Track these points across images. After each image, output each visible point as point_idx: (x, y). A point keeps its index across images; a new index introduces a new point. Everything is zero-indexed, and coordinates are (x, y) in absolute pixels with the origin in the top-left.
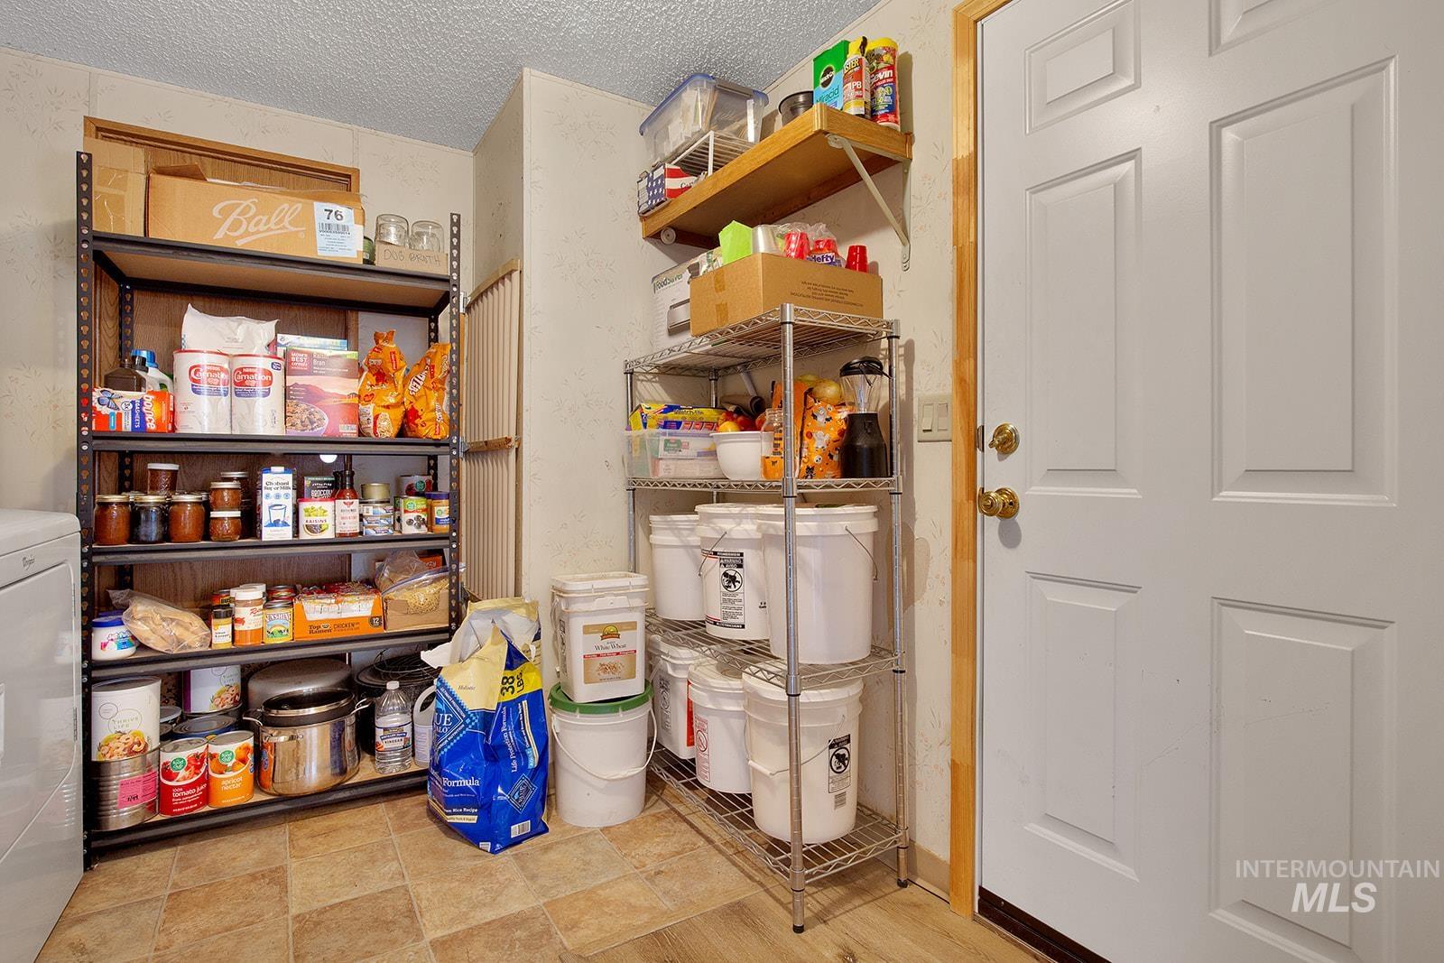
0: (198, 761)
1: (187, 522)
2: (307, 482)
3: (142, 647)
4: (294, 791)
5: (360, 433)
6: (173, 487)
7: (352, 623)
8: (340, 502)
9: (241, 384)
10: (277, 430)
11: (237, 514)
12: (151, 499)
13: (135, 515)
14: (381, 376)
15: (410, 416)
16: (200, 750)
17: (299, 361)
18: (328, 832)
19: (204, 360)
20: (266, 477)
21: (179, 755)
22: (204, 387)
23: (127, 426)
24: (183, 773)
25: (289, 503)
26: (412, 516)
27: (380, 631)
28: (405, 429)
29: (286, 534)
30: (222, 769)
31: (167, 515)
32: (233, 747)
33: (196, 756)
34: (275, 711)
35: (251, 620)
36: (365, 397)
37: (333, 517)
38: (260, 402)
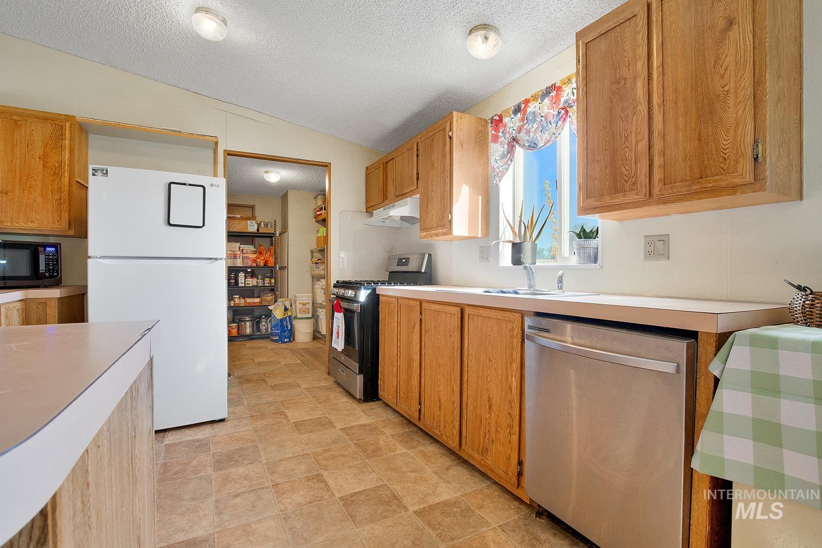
2: (246, 275)
4: (245, 335)
5: (256, 265)
7: (255, 303)
8: (253, 279)
10: (242, 265)
11: (234, 281)
15: (266, 261)
17: (245, 250)
25: (244, 279)
26: (267, 282)
27: (261, 305)
28: (266, 264)
29: (243, 285)
32: (234, 325)
35: (237, 301)
36: (257, 258)
37: (252, 282)
38: (238, 260)
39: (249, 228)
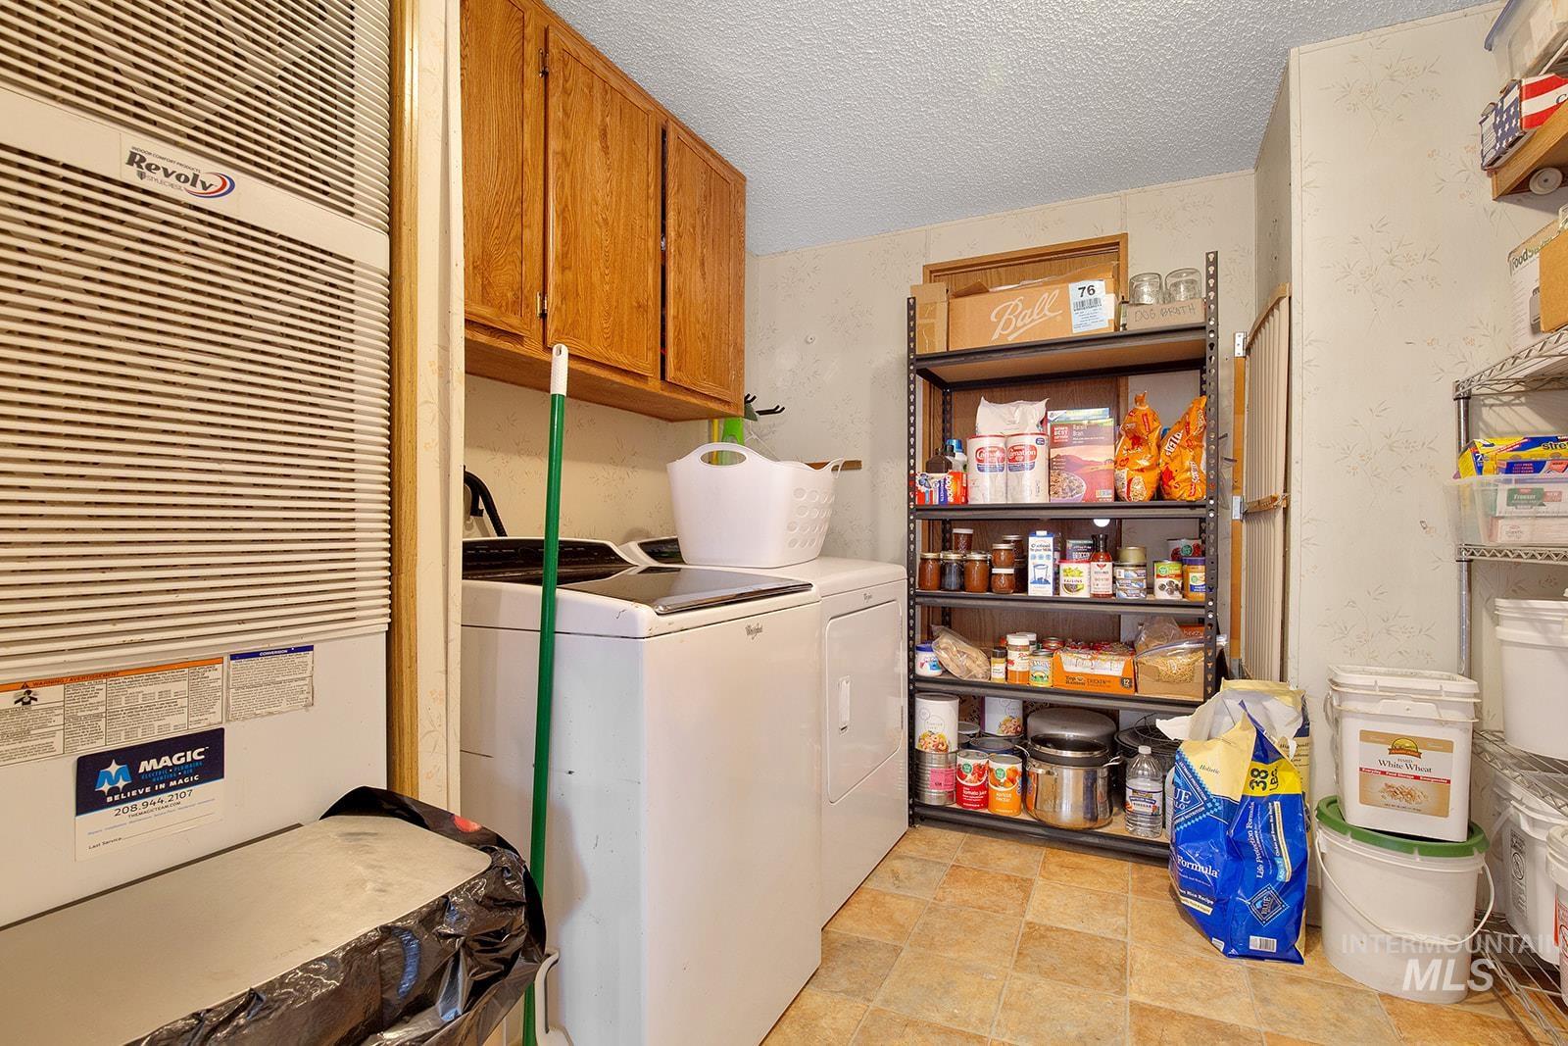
0: (981, 771)
1: (976, 576)
2: (1070, 544)
3: (946, 671)
4: (1050, 821)
5: (1117, 497)
6: (969, 548)
7: (1104, 680)
8: (1094, 564)
9: (1012, 460)
10: (1041, 498)
11: (1011, 571)
12: (953, 556)
13: (943, 569)
14: (1137, 440)
15: (1165, 477)
16: (983, 762)
17: (1062, 433)
18: (1076, 868)
19: (985, 443)
20: (1032, 540)
21: (969, 761)
22: (987, 465)
23: (936, 501)
24: (969, 776)
25: (1050, 564)
26: (1165, 581)
27: (1131, 692)
28: (1160, 493)
29: (1047, 591)
30: (997, 784)
31: (963, 570)
32: (1005, 767)
33: (980, 766)
34: (1038, 746)
35: (1019, 662)
36: (1120, 463)
37: (1088, 578)
38: (1027, 474)
39: (1076, 319)
